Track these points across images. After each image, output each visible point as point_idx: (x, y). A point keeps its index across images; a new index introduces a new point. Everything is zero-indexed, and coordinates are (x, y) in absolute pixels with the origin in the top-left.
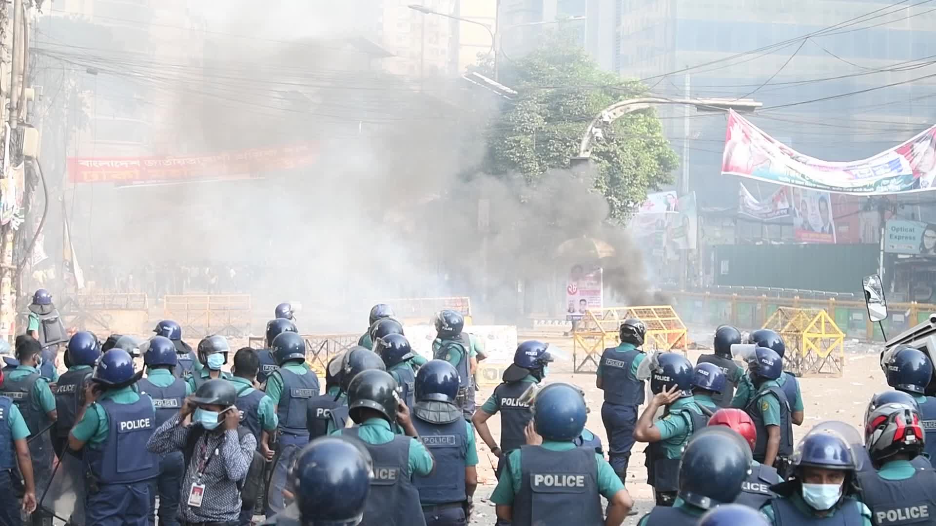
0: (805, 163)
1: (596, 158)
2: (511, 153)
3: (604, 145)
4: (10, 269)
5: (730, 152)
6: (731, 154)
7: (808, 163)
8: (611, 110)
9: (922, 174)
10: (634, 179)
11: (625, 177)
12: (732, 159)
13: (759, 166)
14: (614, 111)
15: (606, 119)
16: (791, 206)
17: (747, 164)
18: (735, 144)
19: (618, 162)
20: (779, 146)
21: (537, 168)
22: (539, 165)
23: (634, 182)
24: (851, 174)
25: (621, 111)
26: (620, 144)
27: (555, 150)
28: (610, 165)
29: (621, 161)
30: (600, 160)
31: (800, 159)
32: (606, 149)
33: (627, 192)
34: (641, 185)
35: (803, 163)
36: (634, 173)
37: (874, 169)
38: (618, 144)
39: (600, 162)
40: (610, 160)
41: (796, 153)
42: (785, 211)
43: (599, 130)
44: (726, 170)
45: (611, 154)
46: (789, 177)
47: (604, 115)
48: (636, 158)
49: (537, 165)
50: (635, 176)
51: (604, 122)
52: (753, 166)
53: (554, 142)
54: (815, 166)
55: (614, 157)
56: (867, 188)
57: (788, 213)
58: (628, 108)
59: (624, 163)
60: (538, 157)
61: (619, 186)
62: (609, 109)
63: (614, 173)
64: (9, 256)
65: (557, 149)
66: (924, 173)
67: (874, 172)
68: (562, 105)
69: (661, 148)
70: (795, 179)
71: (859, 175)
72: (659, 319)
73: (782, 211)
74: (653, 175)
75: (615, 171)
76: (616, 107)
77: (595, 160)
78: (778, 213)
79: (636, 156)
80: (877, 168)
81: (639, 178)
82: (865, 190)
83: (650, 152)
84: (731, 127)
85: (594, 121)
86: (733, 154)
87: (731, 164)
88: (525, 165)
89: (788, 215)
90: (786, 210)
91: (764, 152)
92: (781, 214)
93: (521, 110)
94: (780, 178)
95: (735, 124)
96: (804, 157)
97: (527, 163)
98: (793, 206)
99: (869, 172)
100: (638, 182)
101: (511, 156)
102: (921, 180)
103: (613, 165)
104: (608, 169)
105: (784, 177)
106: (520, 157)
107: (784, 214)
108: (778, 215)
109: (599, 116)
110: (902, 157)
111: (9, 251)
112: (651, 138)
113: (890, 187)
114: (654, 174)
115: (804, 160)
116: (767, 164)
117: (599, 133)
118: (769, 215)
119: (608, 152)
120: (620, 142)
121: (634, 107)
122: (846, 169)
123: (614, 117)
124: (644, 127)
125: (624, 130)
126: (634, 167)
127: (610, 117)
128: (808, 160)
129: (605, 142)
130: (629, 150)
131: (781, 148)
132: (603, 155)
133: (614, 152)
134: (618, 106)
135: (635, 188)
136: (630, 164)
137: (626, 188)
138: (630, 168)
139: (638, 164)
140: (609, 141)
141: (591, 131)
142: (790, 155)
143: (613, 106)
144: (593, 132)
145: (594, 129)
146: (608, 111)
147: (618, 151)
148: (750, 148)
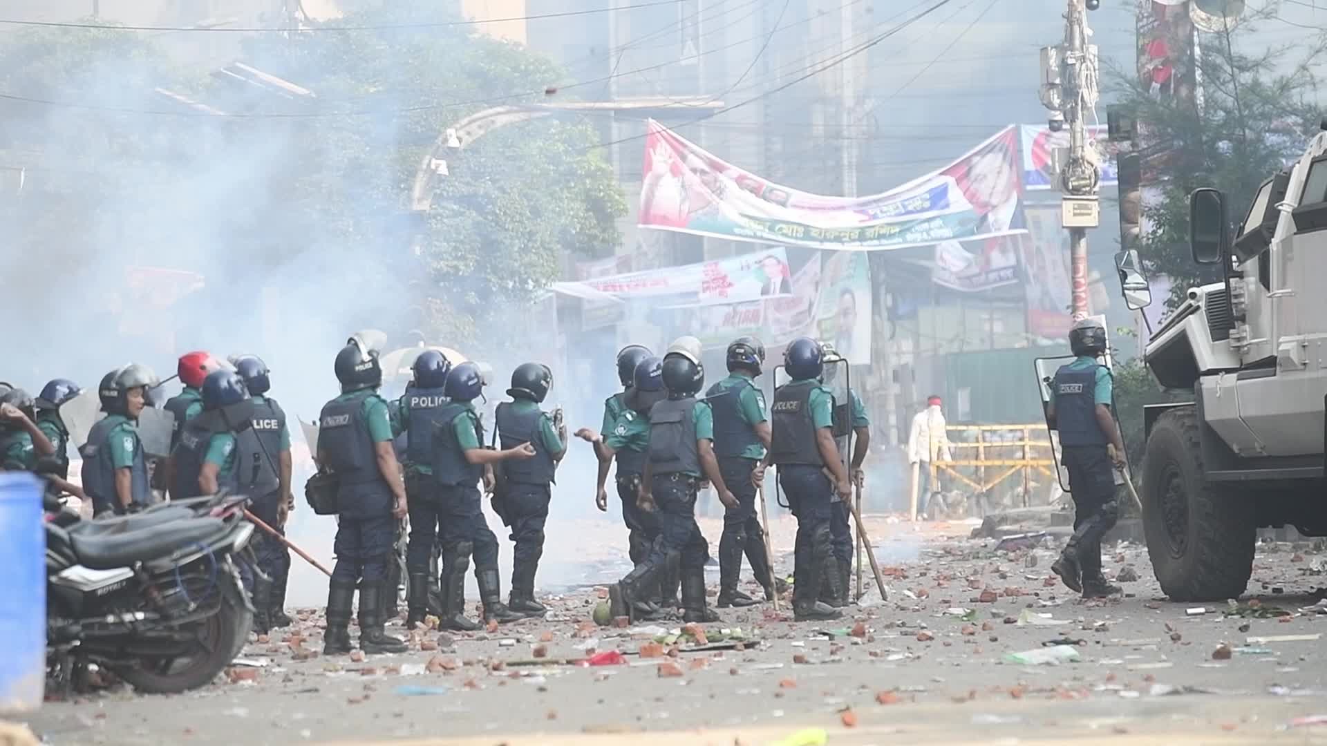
0: (785, 203)
3: (468, 184)
5: (651, 193)
7: (790, 201)
8: (463, 127)
9: (990, 208)
10: (528, 241)
12: (654, 203)
13: (700, 212)
14: (467, 128)
15: (453, 143)
16: (1018, 261)
17: (680, 211)
18: (658, 177)
19: (494, 213)
20: (735, 176)
23: (530, 245)
24: (866, 214)
25: (480, 127)
26: (498, 180)
28: (480, 218)
29: (500, 210)
30: (462, 210)
31: (773, 194)
32: (471, 190)
34: (545, 249)
35: (779, 201)
36: (528, 230)
37: (906, 203)
38: (493, 181)
39: (462, 214)
40: (480, 210)
41: (763, 184)
42: (1009, 273)
43: (443, 164)
44: (646, 221)
45: (480, 199)
47: (451, 135)
48: (532, 203)
50: (531, 234)
51: (450, 148)
52: (689, 212)
55: (487, 204)
56: (889, 238)
57: (1015, 275)
58: (493, 122)
59: (505, 213)
61: (498, 254)
62: (458, 126)
66: (994, 207)
69: (588, 181)
71: (880, 215)
73: (1002, 273)
75: (490, 229)
76: (470, 123)
77: (453, 210)
78: (992, 276)
79: (531, 200)
81: (538, 237)
82: (884, 242)
83: (569, 188)
84: (651, 150)
85: (434, 148)
86: (657, 194)
89: (1015, 281)
90: (1011, 270)
92: (1001, 279)
94: (737, 230)
96: (782, 190)
98: (1023, 260)
100: (538, 243)
102: (991, 218)
103: (486, 218)
107: (1008, 279)
108: (995, 281)
109: (442, 138)
110: (950, 180)
112: (569, 163)
113: (932, 233)
114: (575, 229)
115: (781, 197)
117: (442, 167)
118: (974, 279)
119: (475, 195)
120: (497, 177)
121: (502, 120)
122: (857, 209)
123: (467, 139)
124: (559, 144)
125: (507, 154)
126: (528, 219)
127: (460, 140)
128: (788, 195)
129: (469, 179)
130: (515, 190)
131: (740, 181)
132: (468, 201)
133: (486, 195)
134: (474, 121)
135: (533, 255)
136: (520, 214)
137: (516, 255)
138: (521, 222)
139: (536, 212)
140: (477, 176)
141: (429, 165)
142: (755, 191)
143: (466, 121)
144: (433, 167)
145: (434, 161)
146: (456, 130)
147: (495, 193)
148: (683, 182)
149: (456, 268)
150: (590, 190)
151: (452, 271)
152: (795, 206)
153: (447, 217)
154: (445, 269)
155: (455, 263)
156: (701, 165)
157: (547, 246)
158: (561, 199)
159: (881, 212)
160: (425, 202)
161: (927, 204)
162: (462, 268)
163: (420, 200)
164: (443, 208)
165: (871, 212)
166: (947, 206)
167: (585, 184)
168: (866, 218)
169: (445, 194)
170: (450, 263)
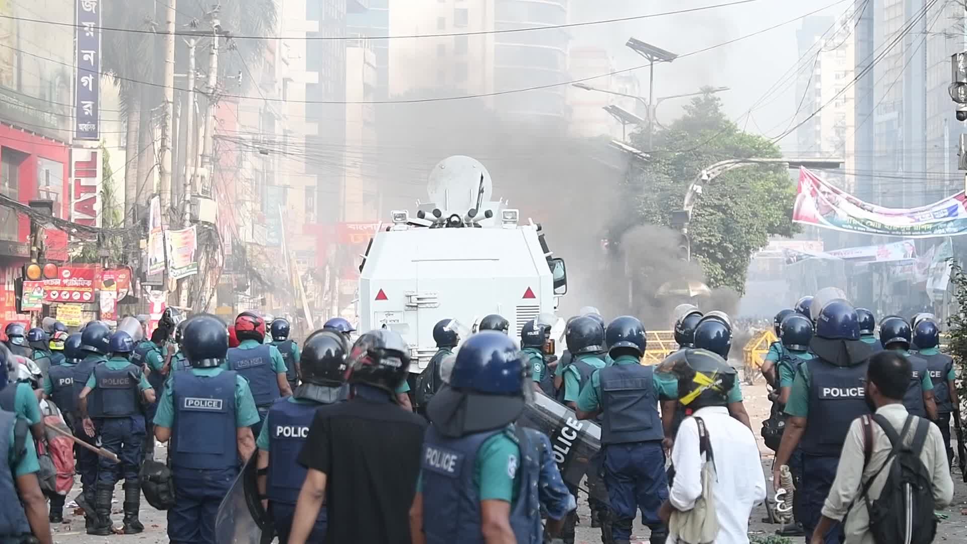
0: (871, 211)
1: (712, 211)
2: (640, 209)
3: (719, 199)
4: (185, 311)
6: (801, 205)
7: (874, 211)
8: (710, 170)
10: (750, 228)
11: (741, 226)
12: (802, 209)
13: (825, 215)
14: (713, 170)
15: (705, 177)
17: (815, 214)
18: (804, 197)
19: (731, 214)
20: (846, 197)
21: (659, 221)
22: (662, 218)
23: (751, 230)
24: (914, 218)
25: (719, 170)
27: (674, 205)
28: (724, 216)
29: (735, 213)
30: (715, 212)
31: (865, 207)
32: (719, 202)
33: (745, 239)
34: (759, 233)
35: (868, 210)
37: (935, 214)
39: (715, 214)
40: (724, 212)
41: (861, 202)
43: (700, 187)
44: (796, 219)
45: (724, 207)
46: (852, 224)
47: (704, 174)
49: (660, 218)
50: (752, 225)
51: (703, 180)
52: (820, 215)
53: (674, 198)
54: (882, 213)
55: (727, 209)
56: (925, 231)
58: (726, 167)
60: (661, 211)
61: (734, 234)
62: (708, 169)
63: (729, 224)
64: (184, 300)
65: (676, 204)
67: (934, 216)
68: (685, 166)
69: (785, 201)
70: (858, 226)
71: (921, 219)
72: (660, 342)
74: (776, 225)
76: (714, 168)
80: (937, 213)
82: (923, 233)
83: (775, 204)
84: (802, 183)
85: (695, 179)
86: (803, 206)
87: (801, 214)
88: (651, 218)
91: (829, 203)
93: (650, 172)
94: (844, 226)
95: (805, 180)
96: (869, 206)
97: (652, 216)
99: (930, 216)
101: (640, 211)
103: (727, 217)
104: (722, 220)
105: (848, 224)
106: (647, 212)
109: (699, 175)
110: (960, 203)
111: (184, 296)
113: (948, 230)
114: (777, 223)
115: (869, 208)
116: (831, 213)
117: (699, 190)
119: (721, 205)
120: (734, 196)
121: (731, 167)
122: (910, 215)
123: (713, 176)
124: (772, 183)
125: (741, 186)
126: (750, 217)
127: (709, 176)
128: (873, 208)
129: (719, 197)
130: (743, 203)
131: (848, 199)
132: (718, 208)
133: (726, 205)
134: (716, 166)
135: (752, 236)
136: (746, 215)
137: (744, 235)
138: (747, 219)
139: (755, 215)
140: (723, 196)
141: (693, 188)
142: (856, 204)
143: (712, 167)
144: (694, 189)
145: (695, 186)
146: (707, 171)
147: (731, 204)
148: (817, 200)
149: (710, 241)
150: (786, 205)
151: (708, 242)
152: (877, 212)
153: (707, 216)
154: (704, 241)
155: (710, 238)
156: (827, 190)
157: (760, 231)
158: (770, 209)
159: (922, 218)
160: (690, 207)
161: (947, 214)
162: (714, 240)
163: (687, 205)
164: (706, 211)
165: (917, 218)
166: (957, 215)
167: (783, 202)
168: (914, 220)
169: (706, 204)
170: (707, 238)
